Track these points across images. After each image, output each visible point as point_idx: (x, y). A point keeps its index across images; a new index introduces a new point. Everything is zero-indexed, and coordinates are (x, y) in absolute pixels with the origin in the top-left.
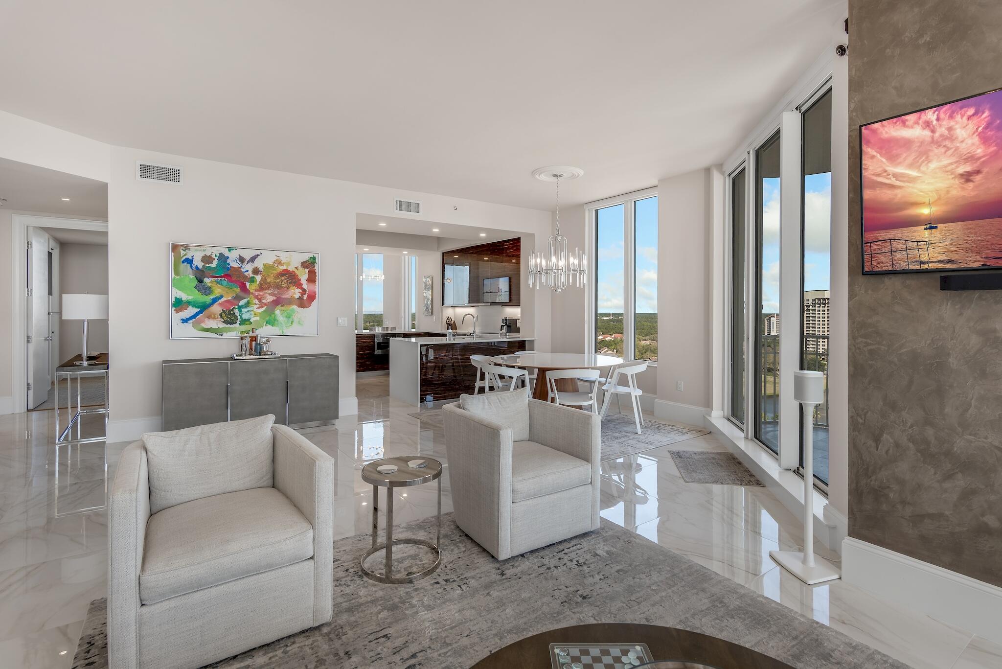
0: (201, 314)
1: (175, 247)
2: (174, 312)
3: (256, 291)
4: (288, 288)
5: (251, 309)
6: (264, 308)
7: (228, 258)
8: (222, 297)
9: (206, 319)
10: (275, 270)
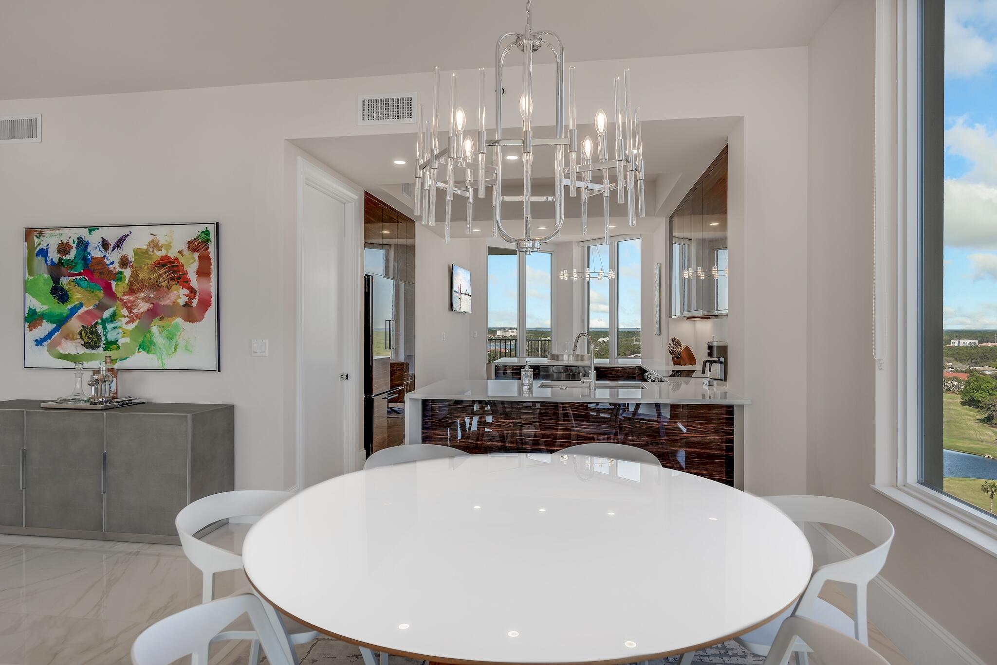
0: (57, 333)
1: (29, 233)
2: (27, 330)
3: (124, 294)
4: (169, 288)
5: (118, 324)
6: (136, 323)
7: (88, 244)
8: (81, 305)
9: (63, 341)
10: (150, 258)
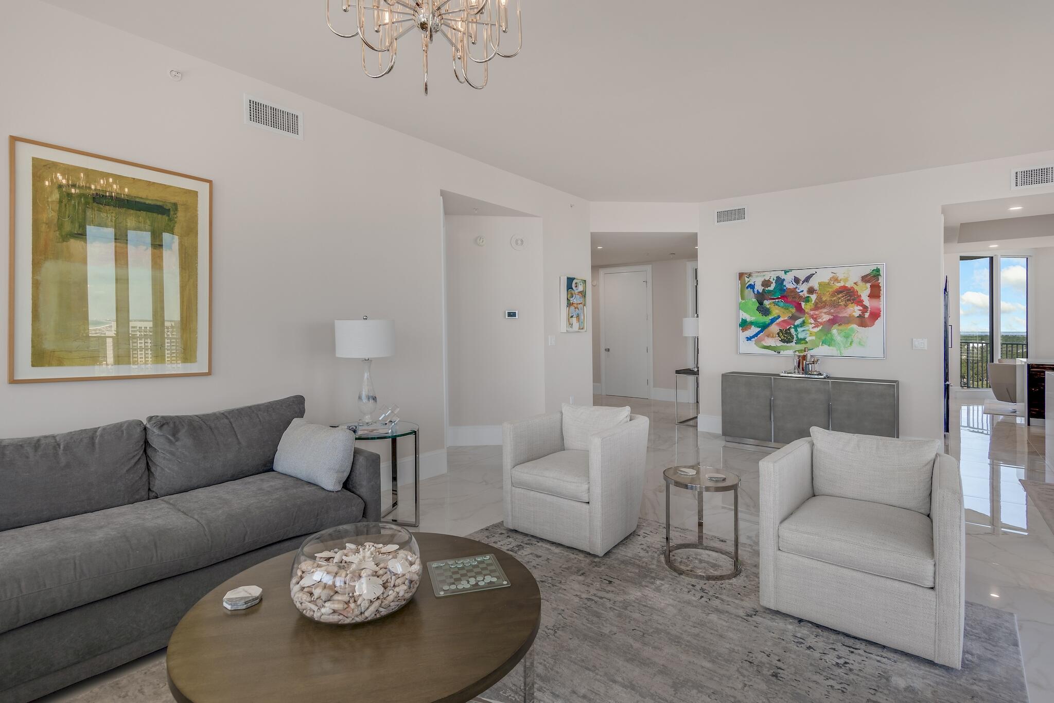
0: (762, 333)
1: (741, 275)
2: (741, 332)
3: (811, 310)
4: (846, 306)
5: (807, 328)
6: (820, 328)
7: (784, 280)
8: (779, 317)
9: (766, 338)
10: (832, 288)
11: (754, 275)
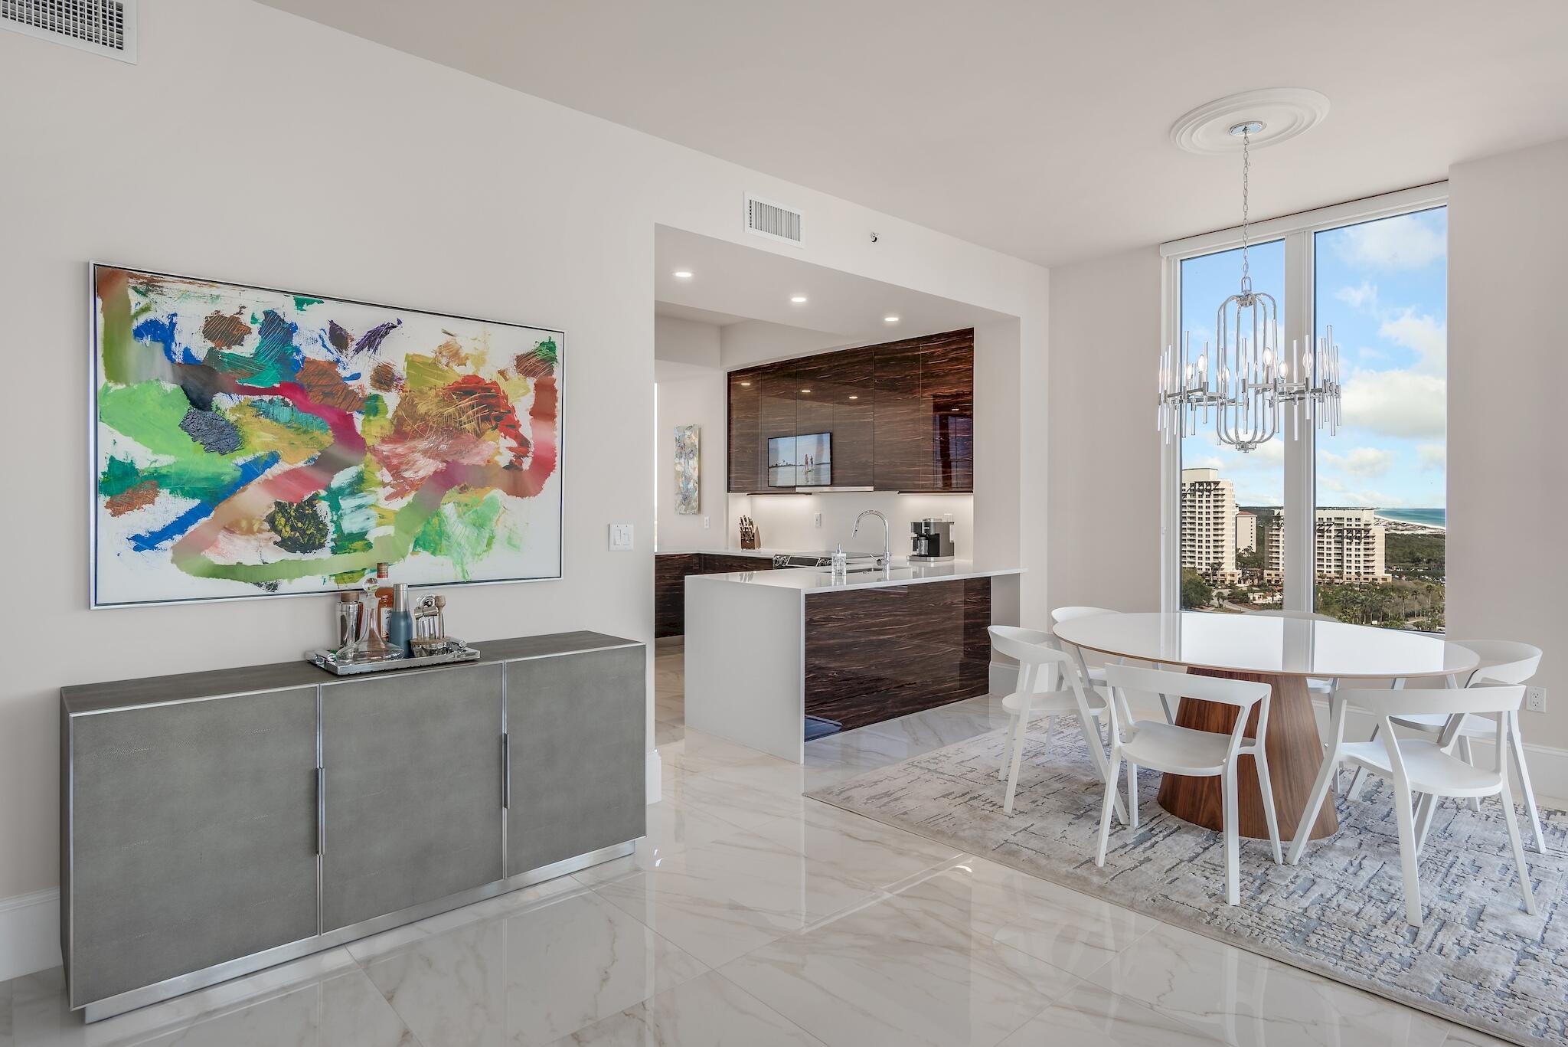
0: (204, 520)
1: (107, 277)
2: (105, 513)
3: (384, 441)
4: (479, 435)
5: (369, 499)
6: (409, 498)
7: (293, 328)
8: (274, 458)
9: (222, 537)
10: (442, 377)
11: (171, 287)
